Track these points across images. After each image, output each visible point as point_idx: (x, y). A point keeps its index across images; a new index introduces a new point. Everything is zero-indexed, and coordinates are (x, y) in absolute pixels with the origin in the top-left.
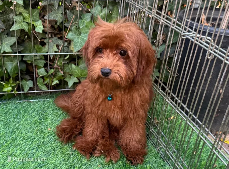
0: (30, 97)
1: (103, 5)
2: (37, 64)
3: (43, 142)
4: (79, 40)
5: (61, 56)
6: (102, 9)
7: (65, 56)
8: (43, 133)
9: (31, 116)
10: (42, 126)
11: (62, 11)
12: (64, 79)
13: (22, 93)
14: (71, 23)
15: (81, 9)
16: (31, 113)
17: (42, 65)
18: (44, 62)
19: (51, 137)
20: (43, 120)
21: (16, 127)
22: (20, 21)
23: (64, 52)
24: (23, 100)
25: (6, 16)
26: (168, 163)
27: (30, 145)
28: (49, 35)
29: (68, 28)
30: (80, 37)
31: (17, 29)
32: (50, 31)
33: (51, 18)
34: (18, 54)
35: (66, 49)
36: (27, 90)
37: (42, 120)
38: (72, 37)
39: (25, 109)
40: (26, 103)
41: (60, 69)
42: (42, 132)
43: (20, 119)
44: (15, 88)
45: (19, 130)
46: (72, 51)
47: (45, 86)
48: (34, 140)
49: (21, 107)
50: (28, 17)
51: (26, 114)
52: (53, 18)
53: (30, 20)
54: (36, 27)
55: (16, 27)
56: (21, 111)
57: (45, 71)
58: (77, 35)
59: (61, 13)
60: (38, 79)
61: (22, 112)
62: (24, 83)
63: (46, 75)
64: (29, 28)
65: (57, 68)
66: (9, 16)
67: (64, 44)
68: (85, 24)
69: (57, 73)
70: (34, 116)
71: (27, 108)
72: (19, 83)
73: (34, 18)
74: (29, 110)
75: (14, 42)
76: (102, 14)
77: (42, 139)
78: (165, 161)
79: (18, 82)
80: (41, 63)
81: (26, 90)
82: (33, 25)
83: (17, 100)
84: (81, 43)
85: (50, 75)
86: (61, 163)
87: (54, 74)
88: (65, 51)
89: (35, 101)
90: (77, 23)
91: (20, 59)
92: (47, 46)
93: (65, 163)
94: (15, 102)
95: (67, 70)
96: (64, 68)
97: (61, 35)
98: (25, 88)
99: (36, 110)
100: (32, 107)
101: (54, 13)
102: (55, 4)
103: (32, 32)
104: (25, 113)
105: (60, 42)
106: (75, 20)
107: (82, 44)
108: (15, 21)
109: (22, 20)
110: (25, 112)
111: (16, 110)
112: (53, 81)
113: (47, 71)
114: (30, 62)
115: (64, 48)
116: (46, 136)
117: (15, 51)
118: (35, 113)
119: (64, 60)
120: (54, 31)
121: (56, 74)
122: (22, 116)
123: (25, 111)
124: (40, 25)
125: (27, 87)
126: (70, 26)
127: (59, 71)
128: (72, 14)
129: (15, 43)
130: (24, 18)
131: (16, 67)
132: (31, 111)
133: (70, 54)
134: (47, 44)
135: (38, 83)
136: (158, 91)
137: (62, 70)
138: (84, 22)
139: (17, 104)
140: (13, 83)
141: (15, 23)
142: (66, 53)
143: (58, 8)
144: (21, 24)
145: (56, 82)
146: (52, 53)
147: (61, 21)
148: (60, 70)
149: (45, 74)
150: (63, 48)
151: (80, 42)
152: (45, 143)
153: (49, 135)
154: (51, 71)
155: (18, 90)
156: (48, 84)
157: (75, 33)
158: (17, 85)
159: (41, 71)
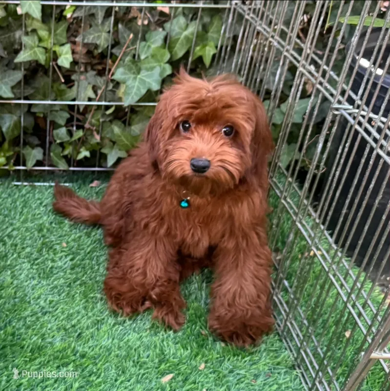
0: (36, 176)
1: (191, 16)
2: (53, 119)
3: (52, 268)
4: (135, 82)
5: (99, 107)
6: (189, 22)
7: (107, 108)
8: (52, 250)
9: (35, 215)
10: (52, 237)
11: (109, 27)
12: (101, 149)
13: (23, 170)
14: (124, 48)
15: (146, 22)
16: (35, 209)
17: (62, 122)
18: (67, 115)
19: (66, 260)
20: (55, 224)
21: (7, 232)
22: (33, 45)
23: (105, 101)
24: (23, 182)
25: (9, 35)
26: (289, 346)
27: (28, 270)
28: (81, 68)
29: (117, 57)
30: (139, 76)
31: (25, 60)
32: (83, 61)
33: (88, 39)
34: (22, 102)
35: (109, 95)
36: (32, 165)
37: (53, 225)
38: (123, 77)
39: (24, 200)
40: (27, 187)
41: (96, 130)
42: (51, 248)
43: (15, 218)
44: (12, 159)
45: (13, 239)
46: (120, 99)
47: (64, 160)
48: (36, 262)
49: (19, 196)
50: (46, 37)
51: (25, 210)
52: (92, 40)
53: (49, 44)
54: (60, 56)
55: (24, 56)
56: (18, 203)
57: (67, 133)
58: (134, 73)
59: (108, 30)
60: (53, 147)
61: (20, 205)
62: (28, 151)
63: (68, 141)
64: (46, 57)
65: (89, 129)
66: (14, 35)
67: (107, 86)
68: (151, 51)
69: (89, 138)
70: (39, 216)
71: (28, 198)
72: (19, 152)
73: (57, 39)
74: (31, 202)
75: (19, 79)
76: (186, 33)
77: (49, 262)
78: (284, 341)
79: (17, 149)
80: (61, 117)
81: (30, 165)
82: (55, 52)
83: (13, 180)
84: (139, 89)
85: (75, 141)
86: (78, 312)
87: (83, 140)
88: (108, 100)
89: (44, 186)
90: (136, 48)
91: (26, 109)
92: (75, 88)
93: (87, 315)
94: (9, 184)
95: (107, 133)
96: (102, 129)
97: (103, 66)
98: (29, 160)
99: (43, 204)
100: (37, 196)
101: (94, 30)
102: (98, 15)
103: (51, 64)
104: (24, 208)
105: (100, 81)
106: (134, 42)
107: (140, 92)
108: (25, 46)
109: (37, 43)
110: (25, 206)
111: (10, 200)
112: (79, 153)
113: (70, 133)
114: (42, 115)
115: (107, 94)
116: (57, 256)
117: (19, 96)
118: (42, 209)
119: (104, 115)
120: (92, 59)
121: (86, 138)
122: (18, 214)
123: (25, 204)
124: (66, 53)
125: (32, 160)
126: (122, 53)
127: (92, 135)
128: (128, 32)
129: (20, 82)
130: (40, 40)
131: (17, 124)
132: (36, 205)
133: (116, 106)
134: (76, 83)
135: (52, 154)
136: (283, 201)
137: (98, 133)
138: (149, 47)
139: (12, 187)
140: (8, 151)
141: (23, 48)
142: (109, 101)
143: (103, 23)
144: (34, 50)
145: (84, 153)
146: (84, 100)
147: (106, 46)
148: (95, 133)
149: (66, 138)
150: (103, 94)
151: (138, 87)
152: (54, 269)
153: (62, 257)
154: (77, 133)
155: (17, 163)
156: (69, 156)
157: (130, 70)
158: (16, 155)
159: (60, 134)
